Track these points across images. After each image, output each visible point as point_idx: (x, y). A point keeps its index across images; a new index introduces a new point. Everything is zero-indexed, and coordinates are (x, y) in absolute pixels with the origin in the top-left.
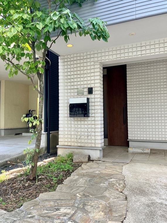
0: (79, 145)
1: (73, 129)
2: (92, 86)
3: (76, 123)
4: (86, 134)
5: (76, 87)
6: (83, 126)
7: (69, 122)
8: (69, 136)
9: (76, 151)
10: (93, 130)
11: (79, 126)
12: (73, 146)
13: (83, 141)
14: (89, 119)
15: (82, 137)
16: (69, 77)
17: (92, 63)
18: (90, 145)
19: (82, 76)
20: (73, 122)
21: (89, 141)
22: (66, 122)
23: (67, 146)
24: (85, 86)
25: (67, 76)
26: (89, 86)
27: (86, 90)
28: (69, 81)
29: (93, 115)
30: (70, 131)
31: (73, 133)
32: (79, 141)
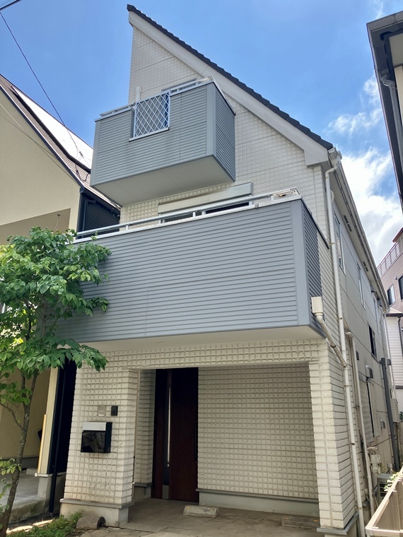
0: (92, 499)
1: (86, 472)
2: (118, 403)
3: (91, 461)
4: (104, 480)
5: (96, 403)
6: (100, 468)
7: (82, 460)
8: (80, 483)
9: (87, 509)
10: (113, 474)
11: (95, 467)
12: (84, 501)
13: (98, 492)
14: (110, 455)
15: (98, 486)
16: (89, 387)
17: (120, 369)
18: (107, 500)
19: (106, 387)
20: (87, 460)
21: (107, 494)
22: (78, 459)
23: (75, 500)
24: (109, 403)
25: (86, 384)
26: (113, 404)
27: (109, 409)
28: (88, 392)
29: (115, 450)
30: (81, 475)
31: (85, 479)
32: (93, 493)
